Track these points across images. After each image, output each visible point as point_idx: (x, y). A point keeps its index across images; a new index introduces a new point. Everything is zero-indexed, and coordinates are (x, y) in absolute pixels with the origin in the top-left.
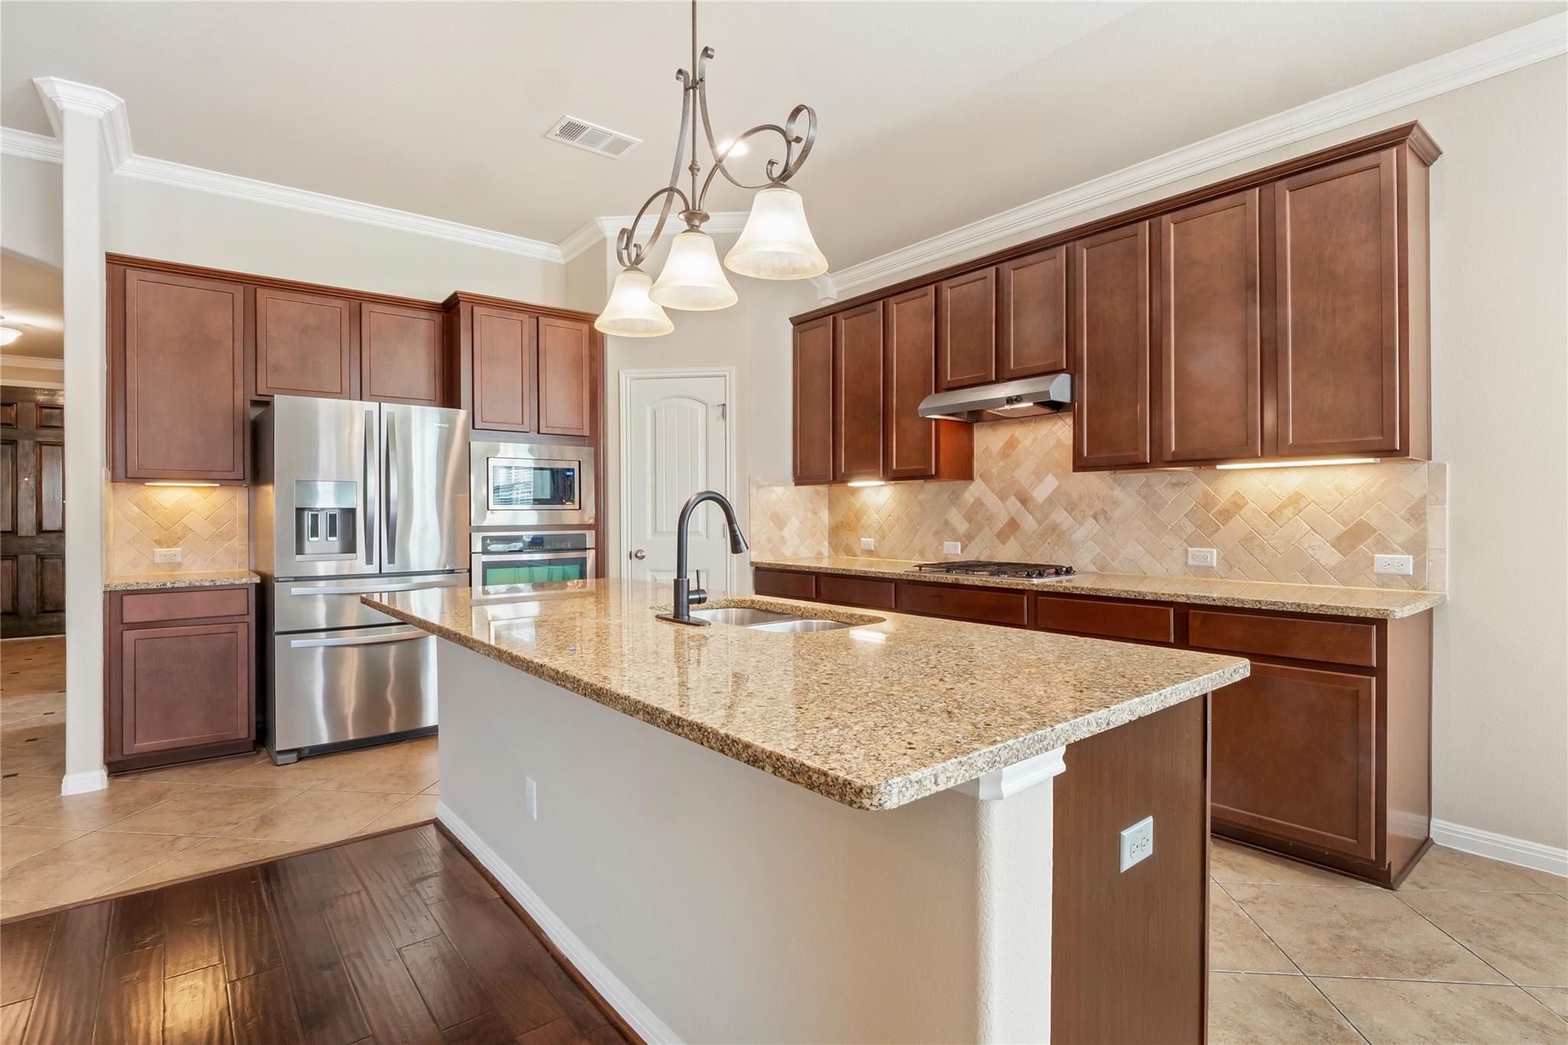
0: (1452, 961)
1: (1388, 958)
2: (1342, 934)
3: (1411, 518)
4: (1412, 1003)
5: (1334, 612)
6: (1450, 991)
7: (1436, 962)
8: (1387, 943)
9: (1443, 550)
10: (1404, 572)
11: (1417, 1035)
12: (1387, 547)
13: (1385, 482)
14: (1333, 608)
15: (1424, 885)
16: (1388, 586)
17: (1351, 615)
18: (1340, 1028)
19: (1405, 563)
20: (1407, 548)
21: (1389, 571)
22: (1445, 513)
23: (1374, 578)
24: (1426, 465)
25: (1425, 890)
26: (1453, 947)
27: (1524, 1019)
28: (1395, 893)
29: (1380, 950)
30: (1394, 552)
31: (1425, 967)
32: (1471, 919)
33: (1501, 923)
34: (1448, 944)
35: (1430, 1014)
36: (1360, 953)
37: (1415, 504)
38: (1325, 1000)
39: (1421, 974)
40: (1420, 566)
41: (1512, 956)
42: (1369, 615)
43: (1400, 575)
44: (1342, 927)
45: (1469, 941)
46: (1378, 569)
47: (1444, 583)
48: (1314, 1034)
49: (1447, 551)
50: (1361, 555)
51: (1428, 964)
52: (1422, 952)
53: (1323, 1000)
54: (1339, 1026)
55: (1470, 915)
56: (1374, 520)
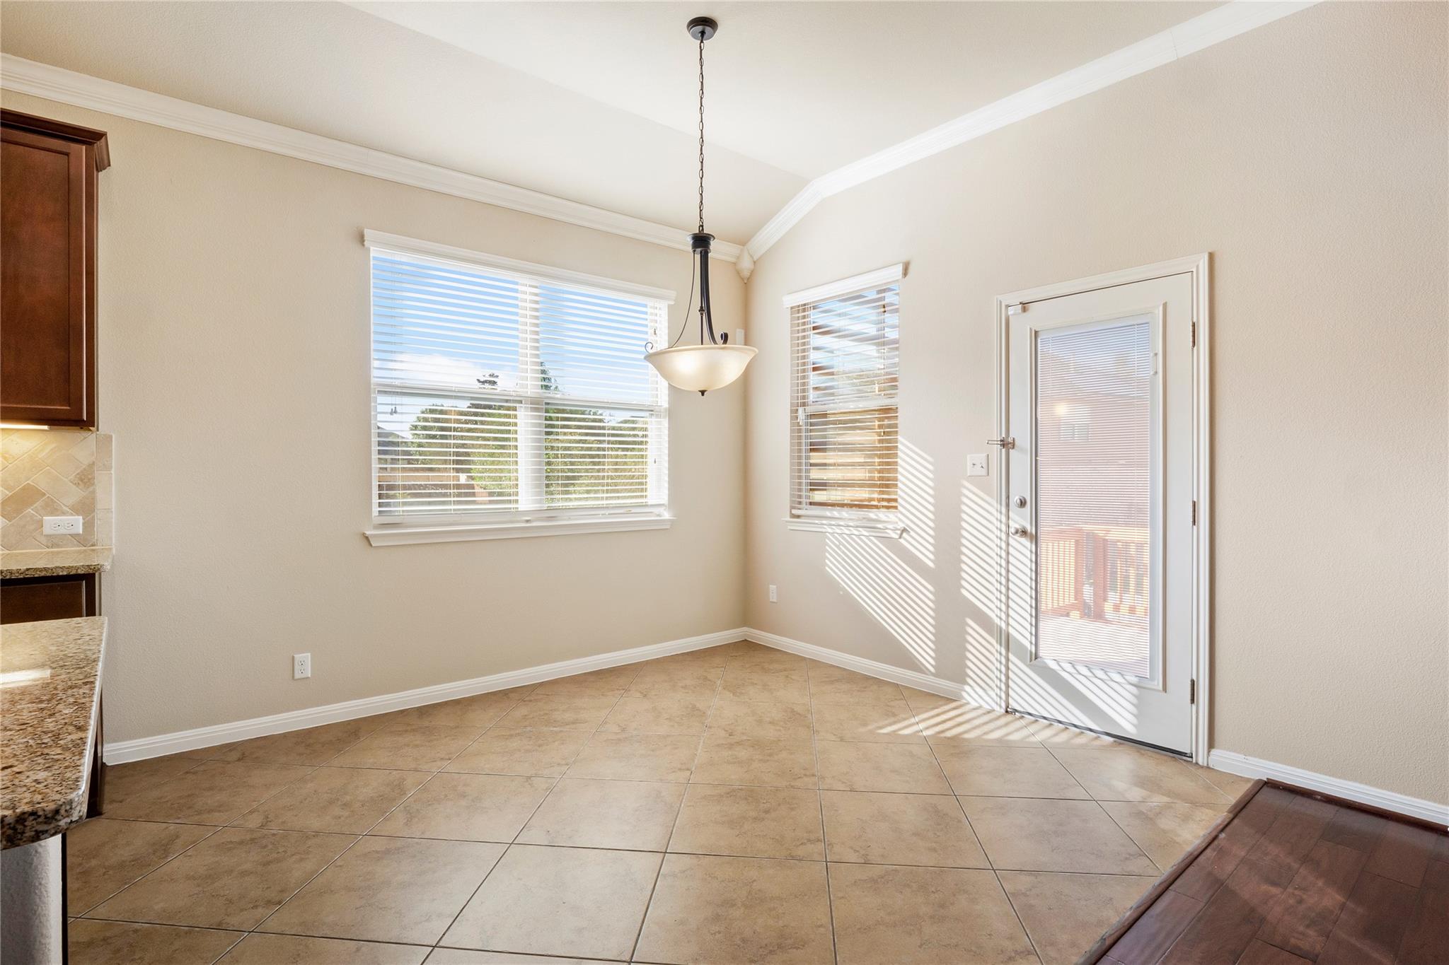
0: (177, 837)
1: (133, 863)
2: (84, 869)
3: (80, 482)
4: (172, 880)
5: (43, 574)
6: (189, 856)
7: (168, 844)
8: (124, 853)
9: (109, 510)
10: (73, 531)
11: (190, 896)
12: (56, 509)
13: (55, 448)
14: (40, 570)
15: (120, 799)
16: (58, 546)
17: (61, 574)
18: (136, 931)
19: (76, 523)
20: (76, 510)
21: (59, 532)
22: (111, 478)
23: (43, 540)
24: (94, 435)
25: (124, 803)
26: (172, 828)
27: (241, 843)
28: (103, 816)
29: (123, 861)
30: (64, 513)
31: (162, 852)
32: (169, 804)
33: (189, 796)
34: (167, 828)
35: (188, 878)
36: (109, 873)
37: (85, 469)
38: (109, 923)
39: (164, 858)
40: (89, 525)
41: (210, 811)
42: (80, 572)
43: (70, 535)
44: (80, 864)
45: (179, 818)
46: (47, 530)
47: (111, 538)
48: (118, 950)
49: (113, 510)
50: (28, 519)
51: (163, 849)
52: (154, 843)
53: (106, 924)
54: (133, 931)
55: (167, 801)
56: (43, 485)
